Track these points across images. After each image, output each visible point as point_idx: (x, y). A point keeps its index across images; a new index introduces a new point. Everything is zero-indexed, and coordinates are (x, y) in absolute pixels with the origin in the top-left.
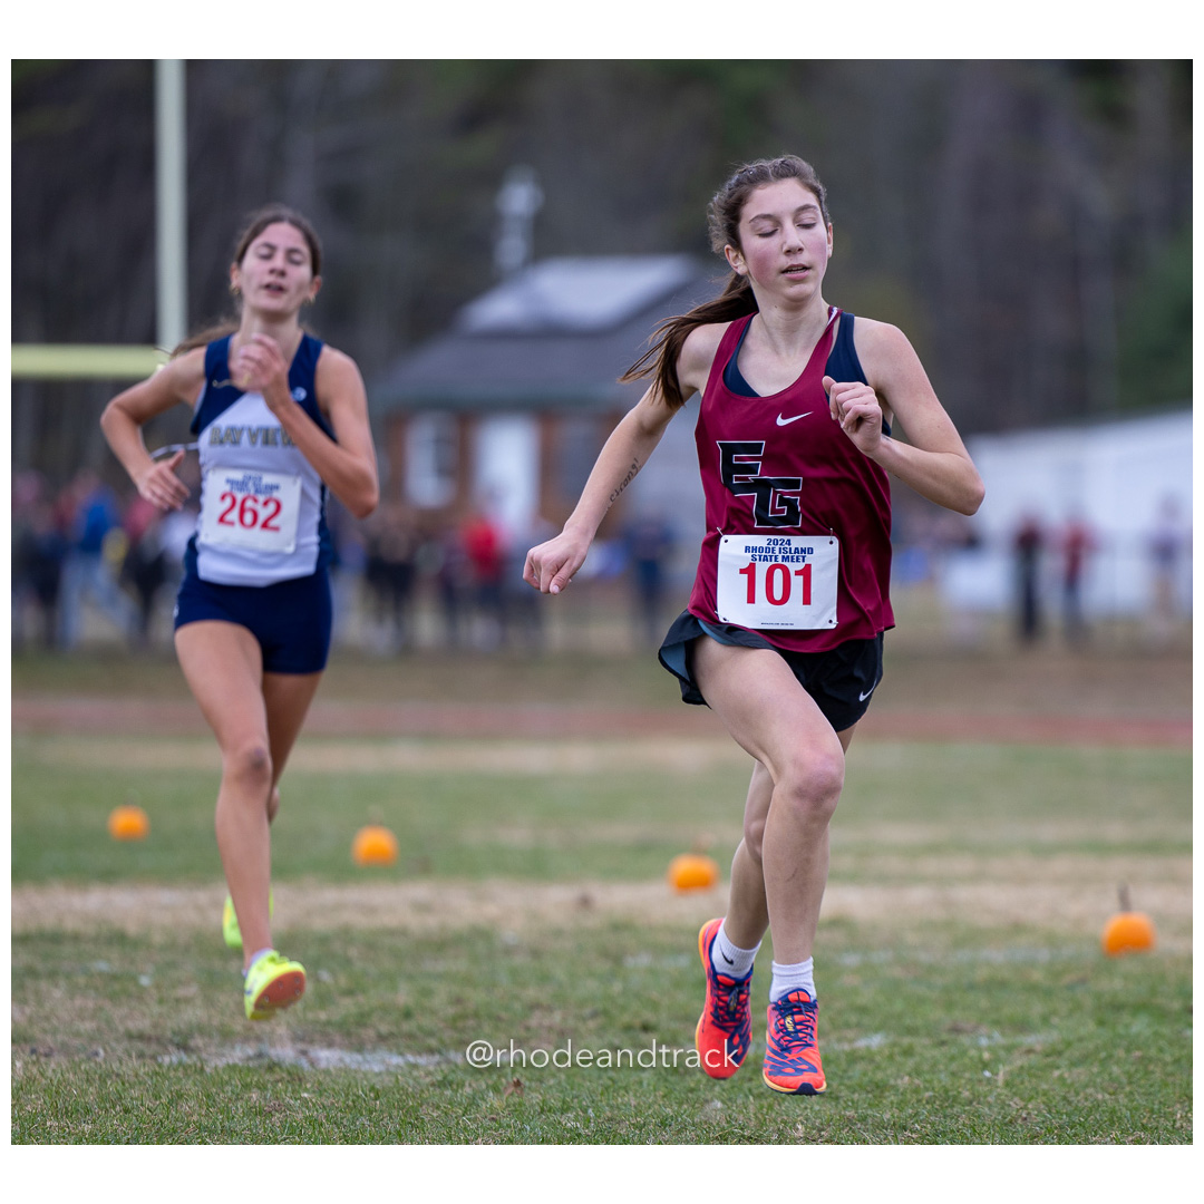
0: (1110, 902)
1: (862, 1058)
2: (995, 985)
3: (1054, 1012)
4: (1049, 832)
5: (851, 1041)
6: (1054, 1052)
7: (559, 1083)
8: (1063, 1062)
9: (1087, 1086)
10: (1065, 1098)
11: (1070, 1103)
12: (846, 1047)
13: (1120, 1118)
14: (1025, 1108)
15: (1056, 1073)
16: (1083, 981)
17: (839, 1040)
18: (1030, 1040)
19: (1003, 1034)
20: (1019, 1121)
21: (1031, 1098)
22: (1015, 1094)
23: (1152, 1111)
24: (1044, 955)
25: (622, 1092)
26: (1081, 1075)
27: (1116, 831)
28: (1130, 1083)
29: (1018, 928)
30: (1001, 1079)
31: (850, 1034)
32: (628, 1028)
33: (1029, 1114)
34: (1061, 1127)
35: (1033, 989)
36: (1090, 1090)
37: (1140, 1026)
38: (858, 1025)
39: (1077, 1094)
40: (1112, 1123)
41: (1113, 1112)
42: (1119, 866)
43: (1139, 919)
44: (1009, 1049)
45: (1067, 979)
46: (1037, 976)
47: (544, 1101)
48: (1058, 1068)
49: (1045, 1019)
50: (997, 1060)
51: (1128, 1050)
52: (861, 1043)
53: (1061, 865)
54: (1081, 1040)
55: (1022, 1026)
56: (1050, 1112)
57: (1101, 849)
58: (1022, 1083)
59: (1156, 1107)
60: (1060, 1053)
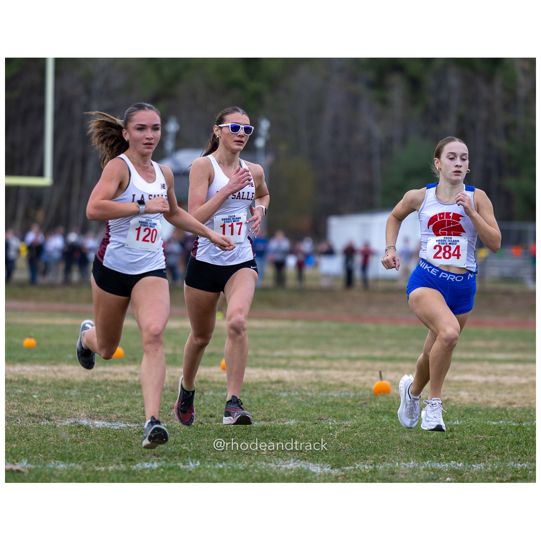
0: (376, 377)
1: (287, 428)
2: (334, 404)
3: (355, 414)
4: (354, 354)
5: (284, 422)
6: (355, 427)
7: (180, 434)
8: (358, 431)
9: (366, 439)
10: (358, 443)
11: (360, 444)
12: (282, 424)
13: (377, 450)
14: (344, 446)
15: (356, 434)
16: (365, 403)
17: (279, 422)
18: (346, 423)
19: (336, 421)
20: (342, 450)
21: (346, 443)
22: (341, 441)
23: (389, 447)
24: (352, 395)
25: (203, 437)
26: (364, 435)
27: (378, 353)
28: (381, 438)
29: (343, 385)
30: (336, 436)
31: (283, 420)
32: (205, 416)
33: (345, 448)
34: (357, 453)
35: (348, 405)
36: (367, 441)
37: (385, 419)
38: (286, 417)
39: (363, 441)
40: (375, 452)
41: (375, 448)
42: (379, 365)
43: (385, 382)
44: (339, 426)
45: (359, 403)
46: (349, 401)
47: (175, 440)
48: (356, 433)
49: (352, 416)
50: (335, 429)
51: (381, 427)
52: (287, 423)
53: (358, 364)
54: (365, 423)
55: (344, 418)
56: (353, 447)
57: (373, 359)
58: (343, 437)
59: (390, 446)
60: (357, 428)
